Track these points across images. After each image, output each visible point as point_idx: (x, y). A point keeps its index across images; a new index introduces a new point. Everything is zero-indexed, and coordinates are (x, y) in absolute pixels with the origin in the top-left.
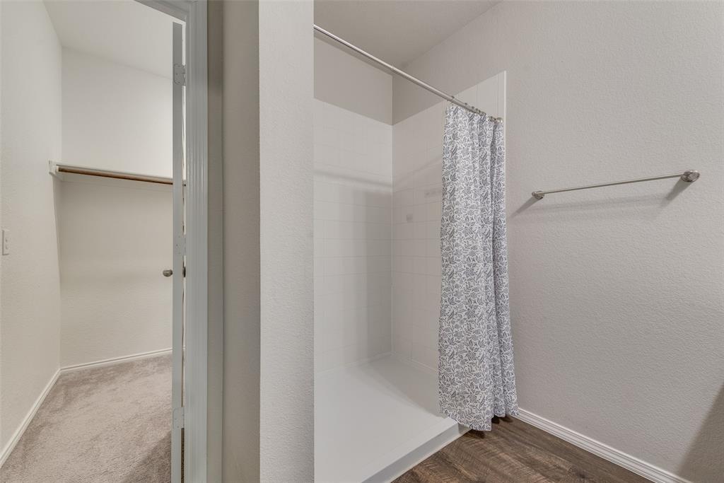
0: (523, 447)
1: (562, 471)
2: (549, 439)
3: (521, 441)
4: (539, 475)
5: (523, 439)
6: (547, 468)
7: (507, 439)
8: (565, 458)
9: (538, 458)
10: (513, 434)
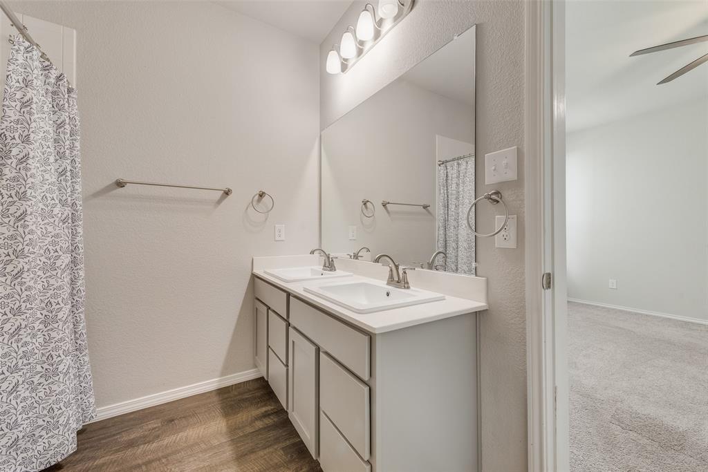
0: (114, 440)
1: (157, 429)
2: (132, 416)
3: (108, 437)
4: (142, 446)
5: (109, 434)
6: (145, 437)
7: (91, 447)
8: (153, 420)
9: (132, 436)
10: (96, 438)
